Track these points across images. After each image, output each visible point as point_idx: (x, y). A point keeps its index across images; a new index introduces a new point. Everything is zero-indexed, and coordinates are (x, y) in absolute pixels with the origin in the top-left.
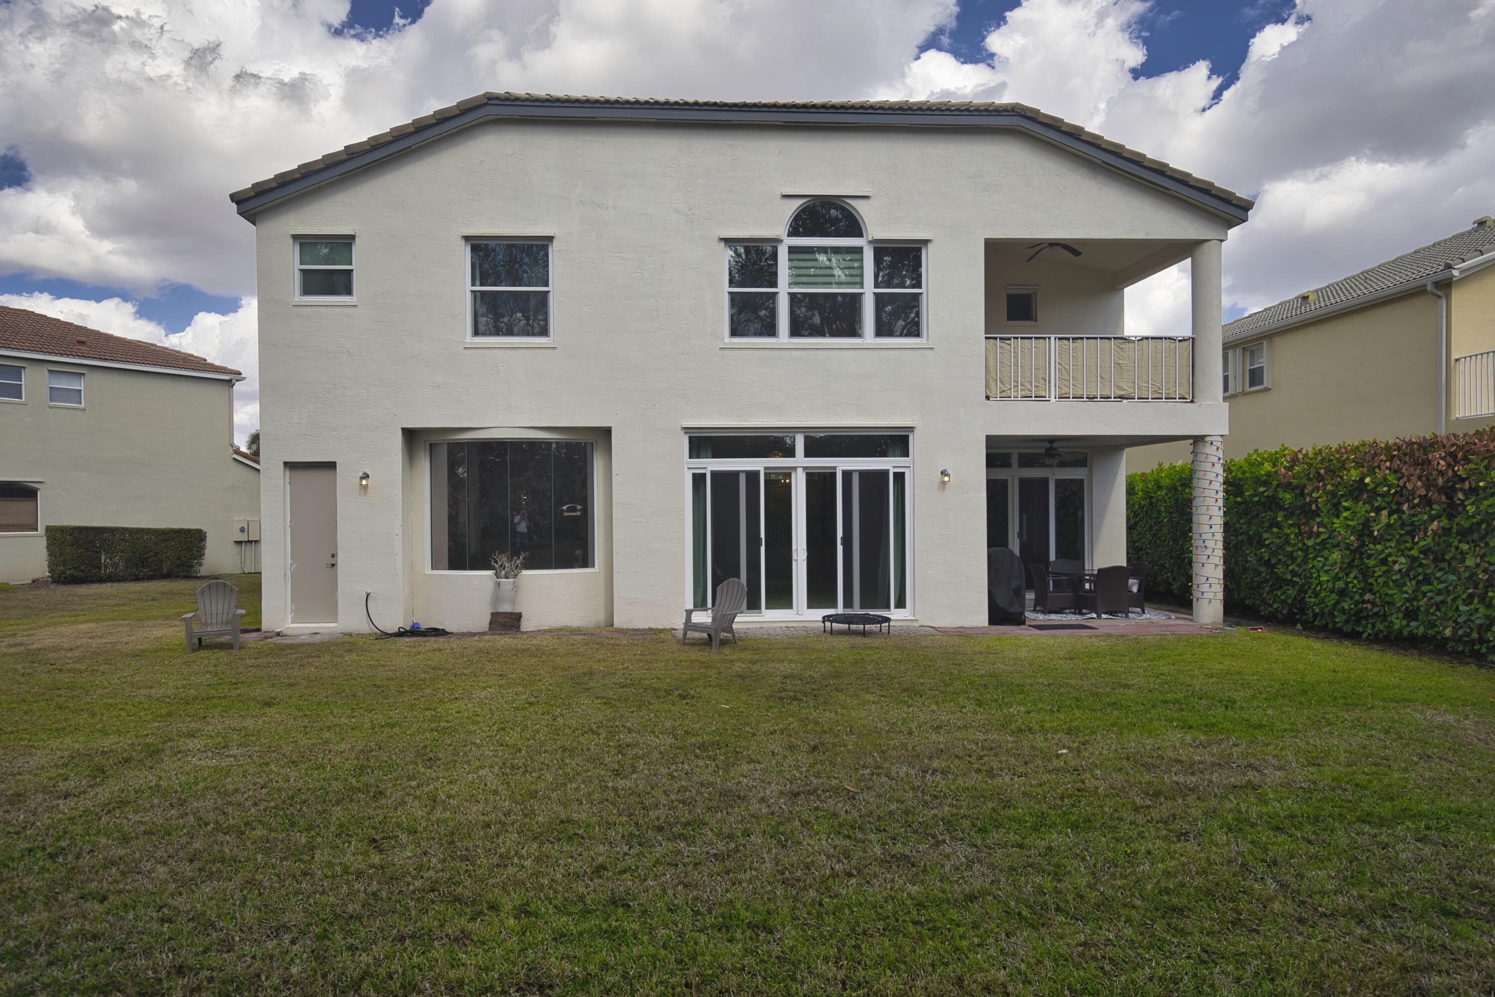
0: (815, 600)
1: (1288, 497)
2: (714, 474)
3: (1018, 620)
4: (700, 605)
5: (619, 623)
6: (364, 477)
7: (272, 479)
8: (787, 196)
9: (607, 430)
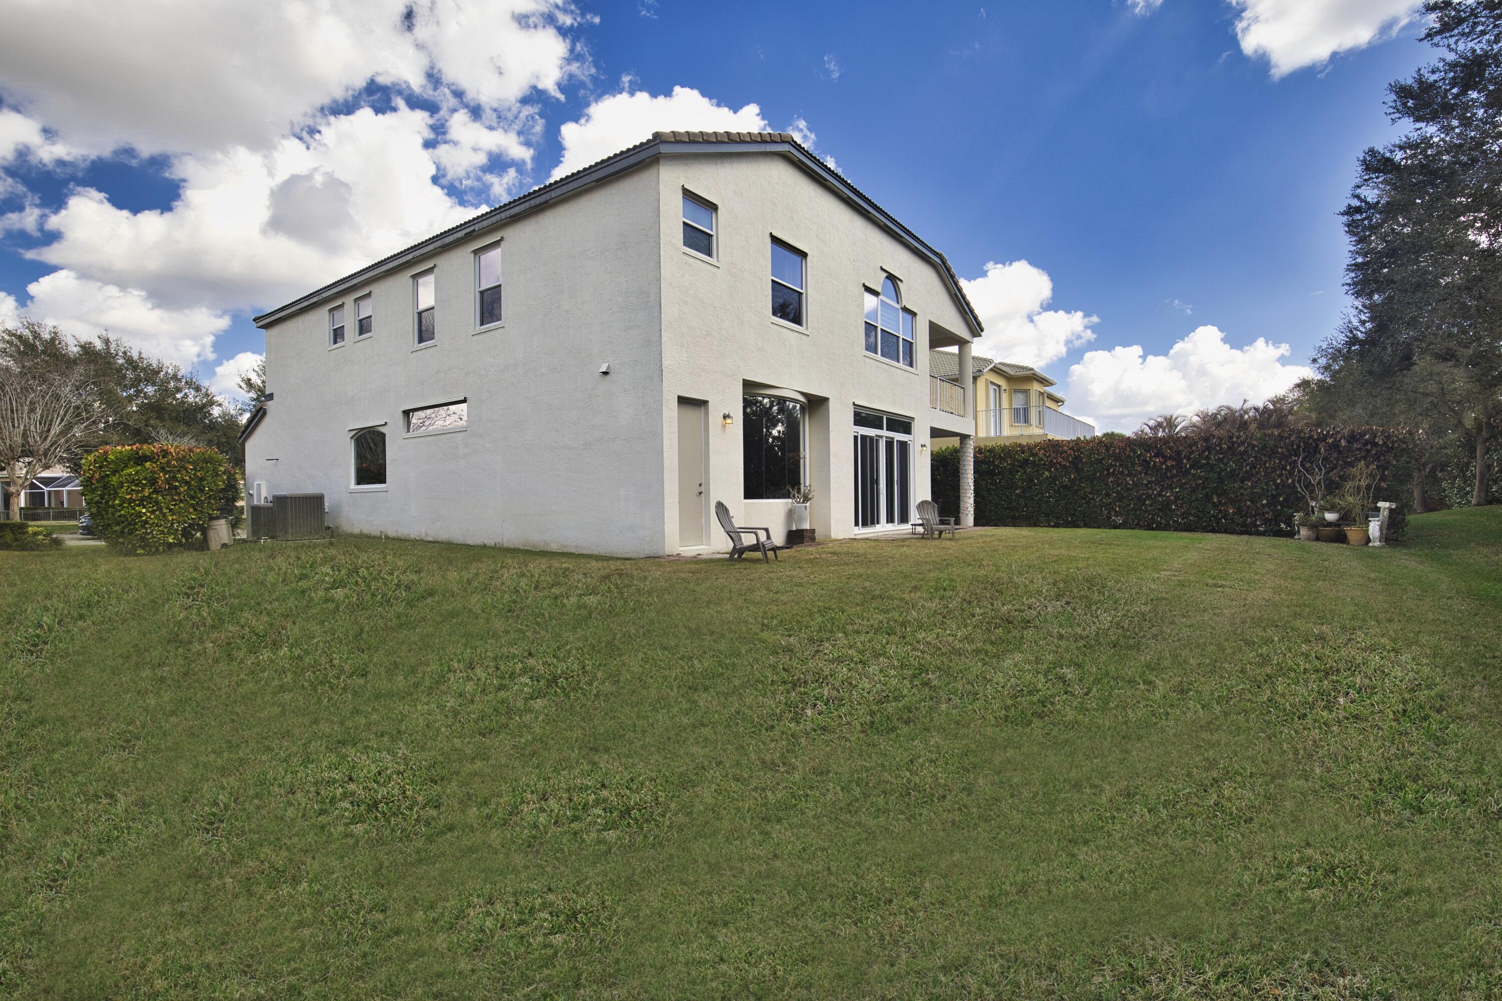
0: (888, 520)
2: (861, 436)
4: (857, 524)
5: (834, 536)
6: (726, 417)
7: (671, 409)
8: (882, 269)
9: (825, 400)
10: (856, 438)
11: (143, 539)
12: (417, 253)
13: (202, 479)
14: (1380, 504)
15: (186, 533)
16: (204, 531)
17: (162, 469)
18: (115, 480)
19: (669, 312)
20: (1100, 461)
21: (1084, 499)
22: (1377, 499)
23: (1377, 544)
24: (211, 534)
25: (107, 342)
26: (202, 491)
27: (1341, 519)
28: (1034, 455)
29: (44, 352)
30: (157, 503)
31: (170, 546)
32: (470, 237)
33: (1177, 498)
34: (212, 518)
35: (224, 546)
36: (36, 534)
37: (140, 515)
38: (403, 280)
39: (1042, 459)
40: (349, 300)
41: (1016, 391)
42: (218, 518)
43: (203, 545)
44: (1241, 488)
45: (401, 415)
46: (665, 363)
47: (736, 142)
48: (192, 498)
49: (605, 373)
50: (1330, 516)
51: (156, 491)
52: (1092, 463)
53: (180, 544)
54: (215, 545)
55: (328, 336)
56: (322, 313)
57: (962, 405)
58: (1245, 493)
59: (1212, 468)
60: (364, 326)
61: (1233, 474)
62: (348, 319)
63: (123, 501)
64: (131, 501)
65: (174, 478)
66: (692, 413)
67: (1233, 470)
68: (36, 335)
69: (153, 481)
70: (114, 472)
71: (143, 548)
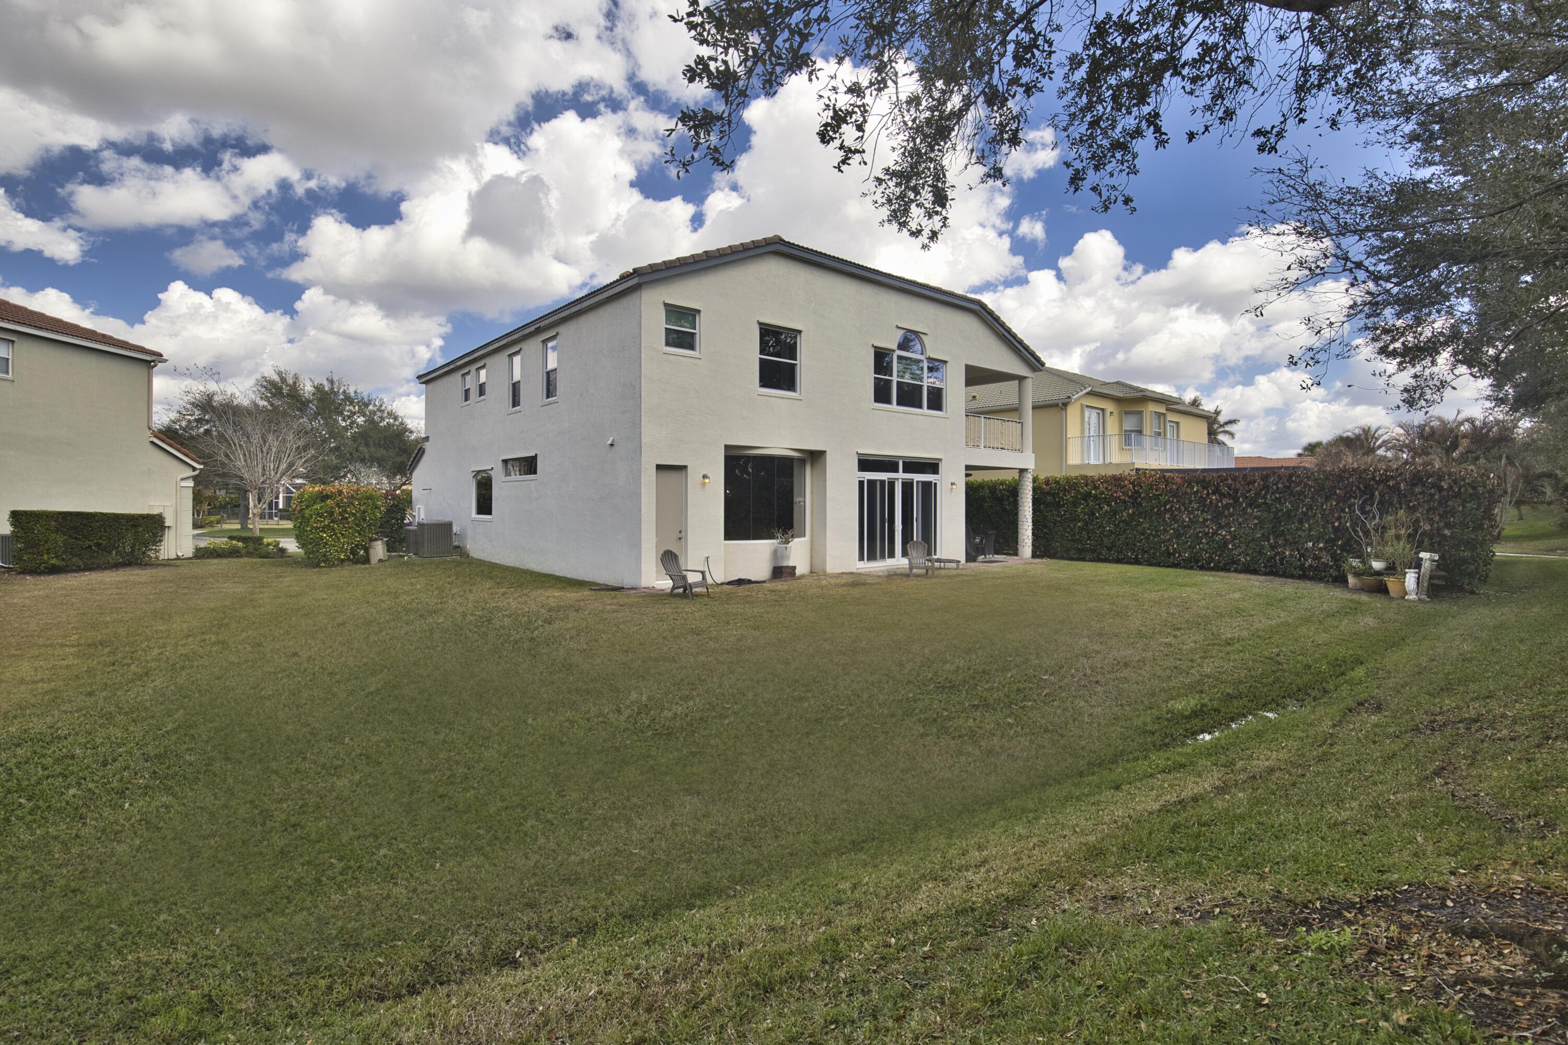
0: (905, 554)
1: (1049, 498)
2: (869, 481)
3: (974, 560)
4: (861, 558)
5: (830, 570)
6: (705, 477)
7: (649, 477)
8: (898, 327)
9: (822, 453)
10: (861, 483)
11: (324, 556)
12: (509, 339)
13: (364, 512)
14: (1424, 555)
15: (353, 551)
16: (367, 550)
17: (338, 505)
18: (307, 512)
19: (649, 399)
20: (1157, 497)
21: (1143, 534)
22: (1421, 547)
23: (1412, 597)
24: (372, 552)
25: (332, 382)
26: (364, 520)
27: (1388, 569)
28: (1096, 488)
29: (288, 395)
30: (333, 529)
31: (342, 561)
32: (539, 331)
33: (1234, 538)
34: (372, 540)
35: (380, 561)
36: (269, 544)
37: (322, 538)
38: (502, 357)
39: (1103, 493)
40: (473, 368)
41: (1126, 413)
42: (376, 540)
43: (366, 560)
44: (1298, 529)
45: (500, 463)
46: (644, 440)
47: (716, 257)
48: (358, 525)
49: (612, 445)
50: (1377, 565)
51: (333, 521)
52: (1150, 499)
53: (349, 559)
54: (374, 560)
55: (461, 395)
56: (457, 376)
57: (1019, 439)
58: (1303, 534)
59: (1268, 507)
60: (482, 390)
61: (1289, 515)
62: (470, 382)
63: (313, 528)
64: (317, 528)
65: (346, 511)
66: (672, 476)
67: (1289, 511)
68: (283, 380)
69: (331, 514)
70: (307, 507)
71: (324, 562)
